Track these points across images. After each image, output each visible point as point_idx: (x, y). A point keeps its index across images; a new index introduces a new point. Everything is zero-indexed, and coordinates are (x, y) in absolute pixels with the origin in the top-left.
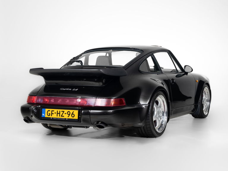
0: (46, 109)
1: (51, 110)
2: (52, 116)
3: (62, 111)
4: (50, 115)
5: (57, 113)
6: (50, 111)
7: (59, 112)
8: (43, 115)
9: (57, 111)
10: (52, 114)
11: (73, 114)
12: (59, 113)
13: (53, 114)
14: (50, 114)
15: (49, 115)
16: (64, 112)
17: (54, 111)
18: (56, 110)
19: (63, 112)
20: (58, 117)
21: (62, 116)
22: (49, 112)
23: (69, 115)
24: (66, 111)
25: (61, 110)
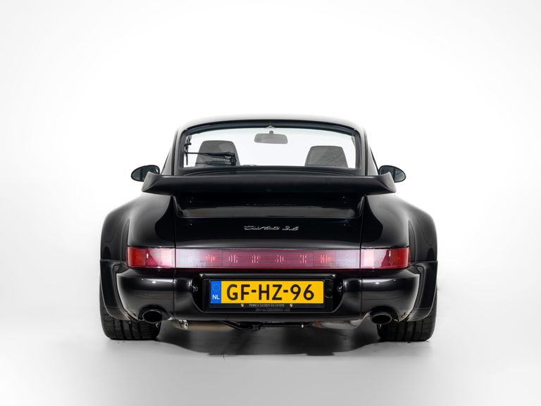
0: (223, 282)
1: (239, 283)
2: (242, 298)
3: (274, 286)
4: (236, 298)
5: (261, 292)
6: (236, 286)
7: (264, 289)
8: (215, 297)
9: (260, 286)
10: (243, 293)
11: (310, 292)
12: (267, 292)
13: (247, 293)
14: (236, 294)
15: (234, 296)
16: (280, 286)
17: (248, 286)
18: (254, 285)
19: (277, 288)
20: (264, 300)
21: (274, 298)
22: (233, 290)
23: (298, 293)
24: (287, 285)
25: (271, 283)
